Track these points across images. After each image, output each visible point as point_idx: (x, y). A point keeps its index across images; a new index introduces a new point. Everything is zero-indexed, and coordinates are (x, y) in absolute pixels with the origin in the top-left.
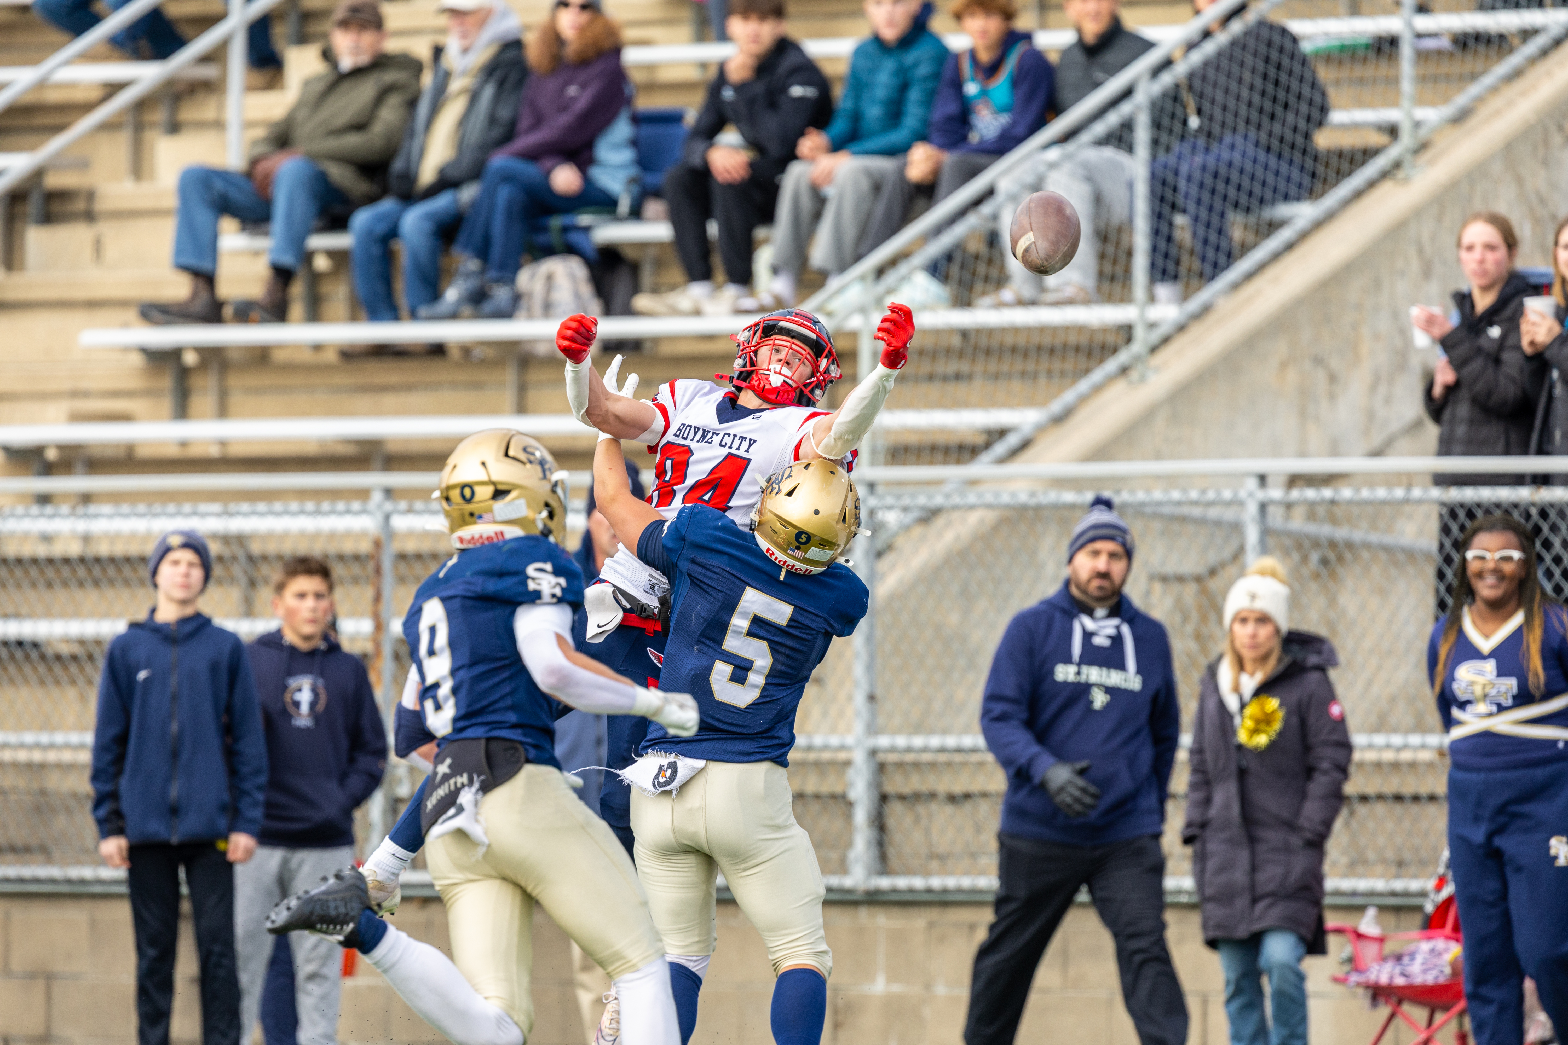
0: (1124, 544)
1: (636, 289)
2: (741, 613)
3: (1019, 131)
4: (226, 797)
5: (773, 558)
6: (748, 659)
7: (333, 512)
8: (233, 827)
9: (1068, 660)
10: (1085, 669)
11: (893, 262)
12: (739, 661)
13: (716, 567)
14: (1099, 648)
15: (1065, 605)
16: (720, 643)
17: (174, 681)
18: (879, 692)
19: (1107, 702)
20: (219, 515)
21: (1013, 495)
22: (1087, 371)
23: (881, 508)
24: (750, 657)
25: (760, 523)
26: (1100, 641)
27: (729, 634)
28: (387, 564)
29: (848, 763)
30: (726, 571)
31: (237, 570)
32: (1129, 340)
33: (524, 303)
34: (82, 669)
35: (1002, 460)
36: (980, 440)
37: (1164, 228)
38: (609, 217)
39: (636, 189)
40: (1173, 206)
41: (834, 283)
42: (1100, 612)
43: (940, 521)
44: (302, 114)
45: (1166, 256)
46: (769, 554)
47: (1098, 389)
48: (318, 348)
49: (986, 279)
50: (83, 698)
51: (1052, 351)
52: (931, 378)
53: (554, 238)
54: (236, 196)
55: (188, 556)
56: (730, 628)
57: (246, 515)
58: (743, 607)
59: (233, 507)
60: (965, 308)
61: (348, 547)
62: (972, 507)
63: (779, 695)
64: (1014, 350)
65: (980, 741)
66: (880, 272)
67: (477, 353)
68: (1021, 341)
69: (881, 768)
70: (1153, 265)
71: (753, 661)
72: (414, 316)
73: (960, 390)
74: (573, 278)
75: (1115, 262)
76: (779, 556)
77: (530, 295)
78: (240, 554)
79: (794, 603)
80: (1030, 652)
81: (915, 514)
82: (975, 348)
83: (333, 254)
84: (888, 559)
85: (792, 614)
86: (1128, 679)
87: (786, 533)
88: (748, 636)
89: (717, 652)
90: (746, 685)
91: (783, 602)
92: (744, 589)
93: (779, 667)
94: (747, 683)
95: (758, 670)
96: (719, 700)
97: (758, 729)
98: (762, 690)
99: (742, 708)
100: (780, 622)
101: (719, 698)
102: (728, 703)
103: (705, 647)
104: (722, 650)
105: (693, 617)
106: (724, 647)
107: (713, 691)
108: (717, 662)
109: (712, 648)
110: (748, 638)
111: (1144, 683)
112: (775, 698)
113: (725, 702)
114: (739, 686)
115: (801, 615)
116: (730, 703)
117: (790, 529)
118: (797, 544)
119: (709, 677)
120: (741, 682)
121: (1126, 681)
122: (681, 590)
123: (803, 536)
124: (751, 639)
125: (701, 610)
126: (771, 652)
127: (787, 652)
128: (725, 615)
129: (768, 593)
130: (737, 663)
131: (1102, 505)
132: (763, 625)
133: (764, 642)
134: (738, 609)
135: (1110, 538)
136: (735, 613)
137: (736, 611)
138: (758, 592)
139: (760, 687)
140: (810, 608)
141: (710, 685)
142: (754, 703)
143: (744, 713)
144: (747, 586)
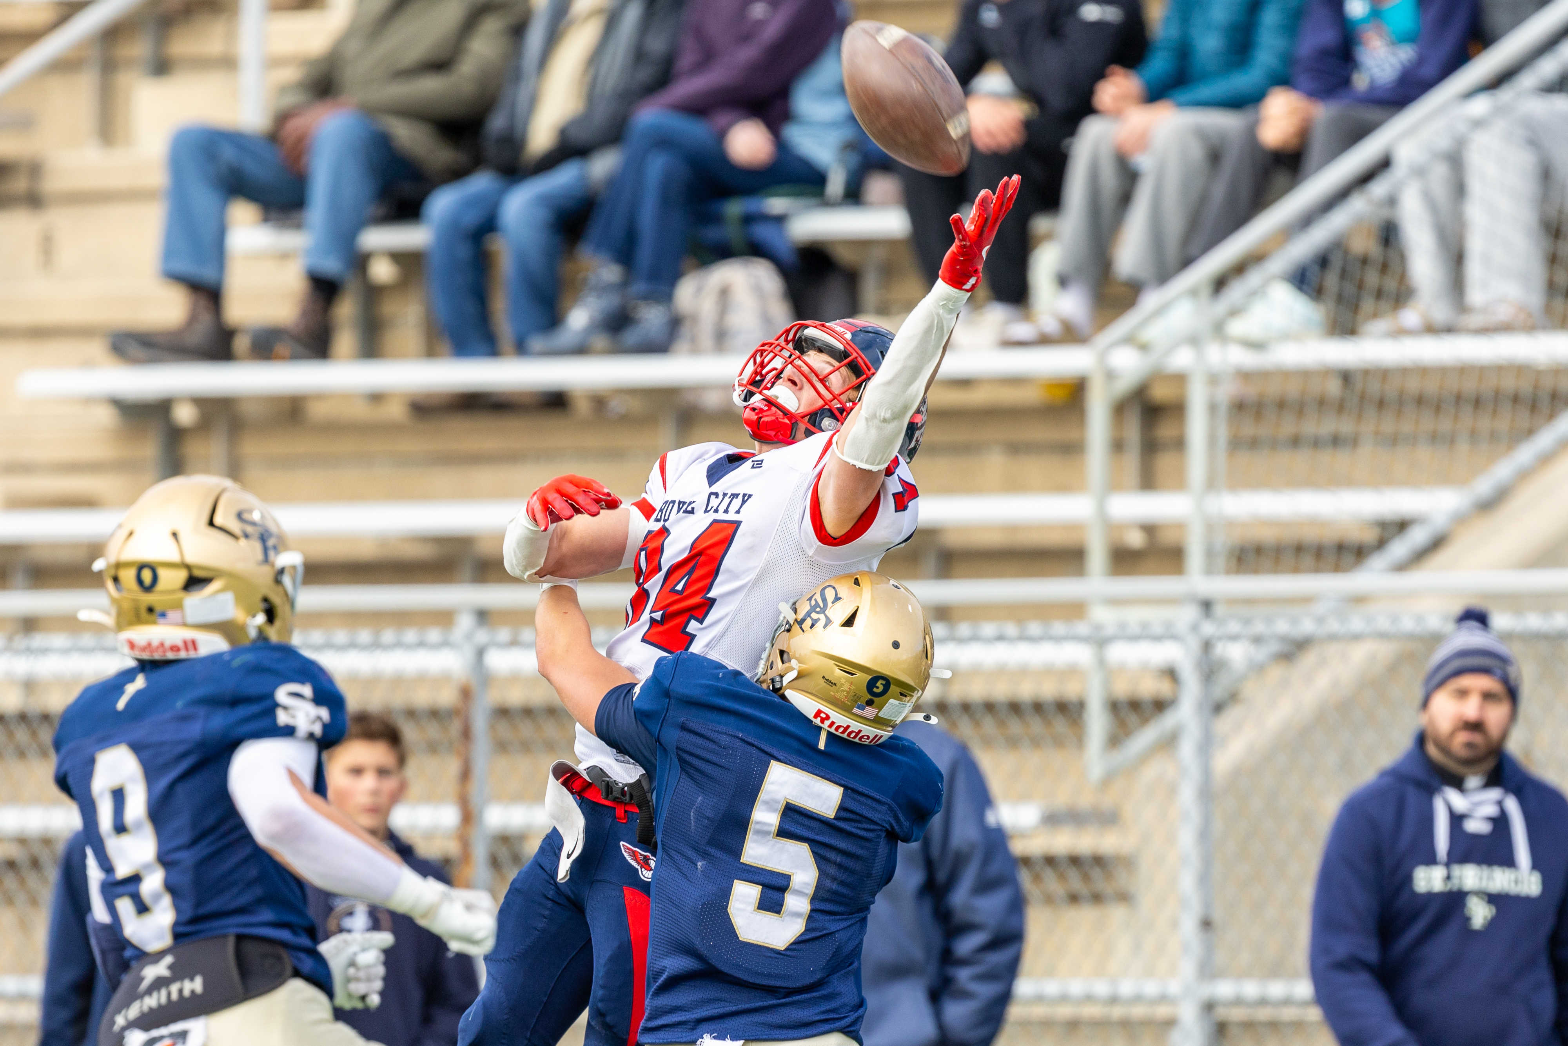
0: (1505, 680)
2: (766, 803)
3: (1428, 71)
5: (826, 724)
6: (783, 874)
7: (398, 645)
9: (1431, 860)
10: (1457, 870)
11: (1240, 268)
12: (768, 878)
13: (718, 733)
14: (1476, 837)
15: (1420, 773)
16: (737, 852)
18: (1217, 916)
19: (1492, 916)
21: (1419, 619)
22: (1530, 432)
23: (1220, 638)
24: (785, 869)
26: (1476, 826)
27: (750, 836)
28: (480, 722)
29: (1170, 1023)
30: (735, 738)
33: (685, 330)
34: (22, 882)
35: (1402, 567)
36: (1369, 536)
38: (813, 201)
39: (854, 159)
41: (1151, 300)
42: (1473, 781)
43: (1309, 659)
44: (353, 47)
46: (817, 718)
48: (376, 398)
49: (1379, 294)
50: (24, 925)
51: (1477, 403)
52: (1295, 442)
53: (731, 232)
54: (254, 169)
56: (752, 827)
58: (771, 793)
60: (1348, 336)
61: (422, 698)
62: (1356, 638)
63: (833, 927)
64: (1420, 401)
66: (1220, 284)
67: (617, 405)
68: (1431, 387)
69: (1221, 1029)
71: (790, 876)
72: (521, 349)
73: (1341, 460)
74: (758, 290)
76: (838, 718)
77: (694, 318)
79: (843, 783)
81: (1273, 647)
82: (1363, 398)
83: (399, 257)
84: (1232, 715)
85: (842, 800)
86: (1520, 879)
87: (852, 682)
88: (778, 838)
89: (736, 864)
90: (783, 914)
91: (828, 782)
92: (767, 766)
93: (828, 883)
94: (784, 911)
95: (799, 889)
96: (745, 940)
97: (808, 981)
98: (807, 920)
99: (781, 950)
100: (825, 811)
101: (746, 937)
102: (759, 943)
103: (716, 858)
104: (742, 863)
105: (692, 818)
106: (744, 857)
107: (735, 927)
108: (736, 882)
109: (727, 859)
110: (779, 839)
111: (1545, 883)
112: (828, 932)
113: (755, 943)
114: (773, 917)
115: (856, 800)
116: (762, 944)
117: (859, 674)
118: (870, 697)
119: (727, 907)
120: (775, 910)
121: (1516, 882)
122: (668, 780)
123: (879, 684)
124: (784, 841)
125: (703, 806)
126: (815, 860)
127: (839, 859)
128: (742, 807)
129: (805, 768)
130: (766, 881)
131: (1473, 621)
132: (801, 818)
133: (804, 845)
134: (760, 796)
135: (1484, 671)
136: (756, 802)
137: (759, 800)
138: (789, 768)
139: (804, 916)
140: (868, 791)
141: (730, 919)
142: (797, 940)
143: (784, 957)
144: (772, 760)
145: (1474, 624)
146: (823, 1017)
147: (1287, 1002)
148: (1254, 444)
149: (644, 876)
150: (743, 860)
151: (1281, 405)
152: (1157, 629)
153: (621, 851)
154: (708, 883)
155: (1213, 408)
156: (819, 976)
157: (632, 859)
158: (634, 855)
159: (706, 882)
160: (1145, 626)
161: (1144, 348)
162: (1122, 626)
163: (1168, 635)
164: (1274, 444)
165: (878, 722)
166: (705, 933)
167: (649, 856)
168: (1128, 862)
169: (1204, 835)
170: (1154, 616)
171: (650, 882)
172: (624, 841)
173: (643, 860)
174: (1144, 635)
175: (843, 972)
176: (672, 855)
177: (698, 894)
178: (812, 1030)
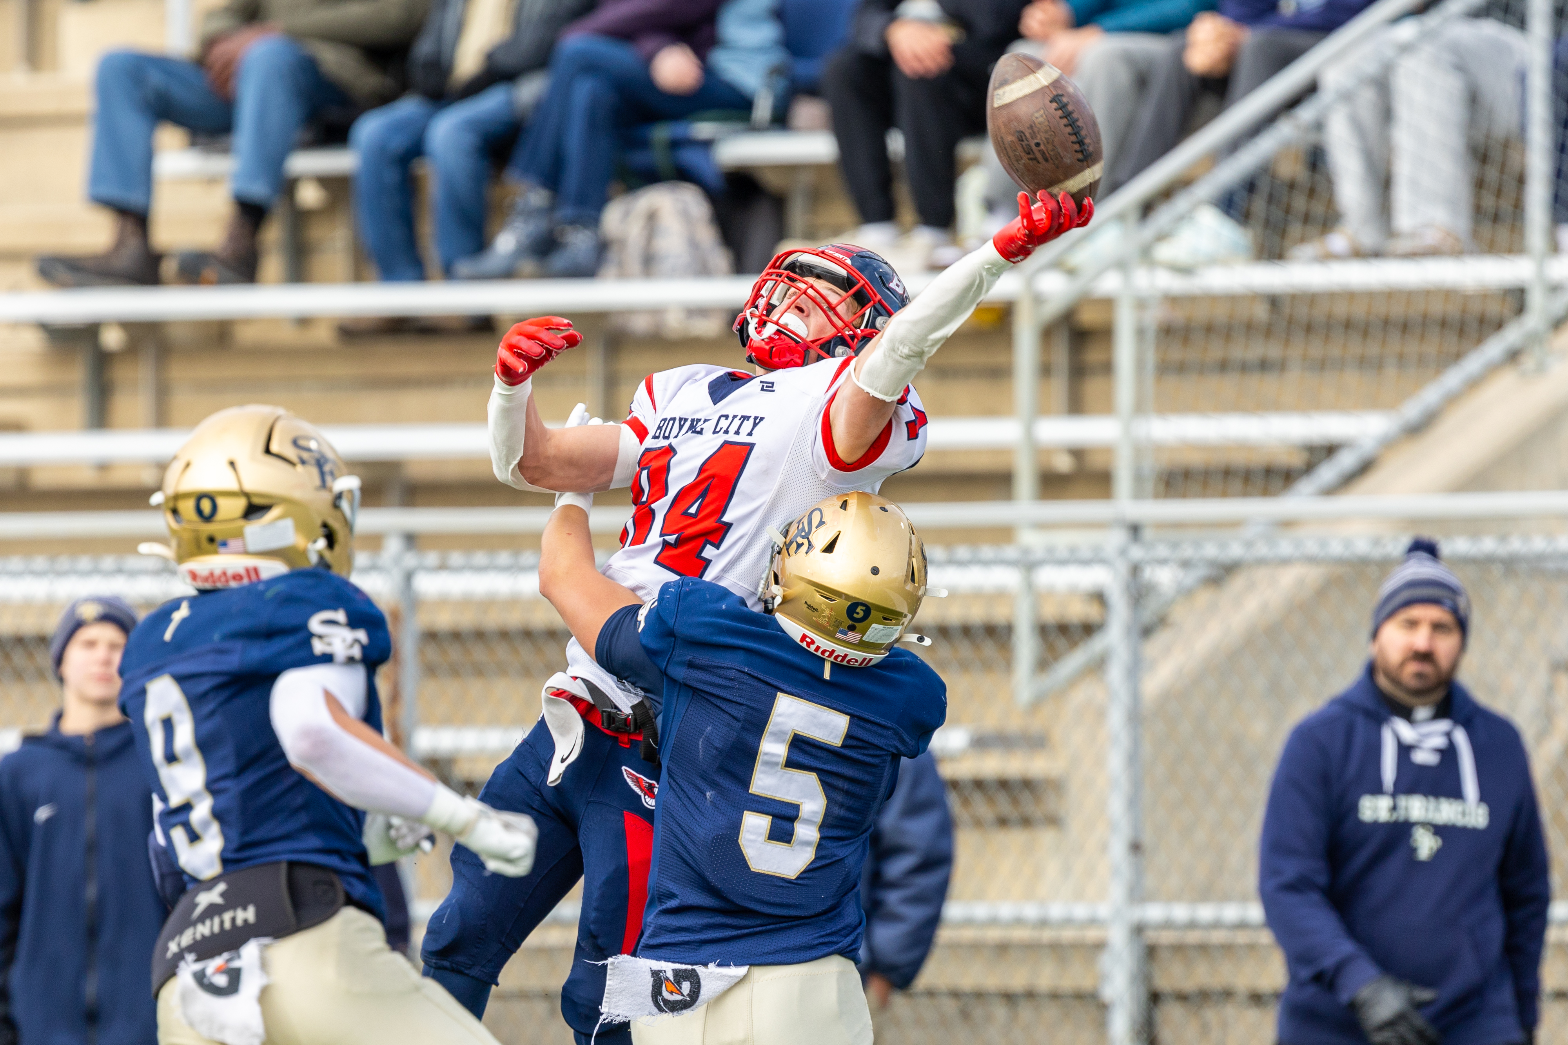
0: (1455, 611)
1: (781, 233)
2: (774, 734)
5: (812, 648)
6: (792, 803)
9: (1377, 789)
10: (1403, 801)
12: (778, 807)
13: (727, 668)
14: (1423, 768)
15: (1369, 703)
16: (745, 782)
17: (89, 823)
18: (1147, 839)
19: (1438, 848)
21: (1348, 543)
22: (1458, 357)
23: (1148, 562)
24: (793, 799)
25: (785, 600)
26: (1424, 757)
27: (758, 767)
29: (1099, 946)
30: (744, 673)
32: (1520, 310)
33: (613, 255)
35: (1330, 491)
36: (1297, 460)
38: (740, 126)
39: (781, 84)
42: (1422, 713)
43: (1237, 583)
46: (804, 643)
47: (1474, 384)
48: (304, 322)
49: (1307, 219)
51: (1405, 327)
52: (1223, 366)
53: (658, 157)
54: (181, 94)
55: (108, 634)
56: (760, 758)
58: (777, 724)
60: (1274, 261)
62: (1285, 562)
63: (841, 853)
64: (1348, 325)
66: (1147, 208)
68: (1359, 311)
69: (1151, 953)
70: (1556, 198)
71: (799, 805)
72: (448, 274)
73: (1268, 385)
74: (685, 215)
75: (1499, 193)
76: (823, 643)
77: (622, 243)
79: (850, 711)
80: (1325, 780)
81: (1201, 572)
82: (1290, 321)
83: (326, 182)
84: (1161, 639)
85: (848, 728)
86: (1467, 811)
87: (832, 608)
88: (787, 768)
89: (745, 795)
90: (793, 844)
91: (835, 711)
92: (773, 698)
93: (836, 810)
94: (794, 841)
95: (808, 818)
96: (757, 871)
97: (820, 908)
98: (817, 848)
99: (792, 880)
100: (832, 740)
101: (757, 868)
102: (770, 873)
103: (724, 788)
104: (750, 793)
105: (700, 747)
106: (752, 788)
107: (746, 858)
108: (746, 814)
109: (736, 789)
110: (787, 770)
111: (1492, 815)
112: (837, 858)
113: (767, 873)
114: (783, 846)
115: (862, 727)
116: (773, 874)
117: (838, 600)
118: (851, 622)
119: (738, 838)
120: (785, 840)
121: (1464, 814)
122: (676, 707)
123: (858, 610)
124: (793, 771)
125: (712, 735)
126: (823, 789)
127: (846, 786)
128: (749, 738)
129: (811, 699)
130: (776, 812)
131: (1422, 552)
132: (809, 749)
133: (812, 775)
134: (768, 728)
135: (1434, 601)
136: (764, 734)
137: (766, 732)
138: (796, 699)
139: (814, 844)
140: (873, 717)
141: (741, 850)
142: (808, 868)
143: (796, 886)
144: (778, 693)
145: (1423, 555)
146: (826, 940)
147: (1216, 925)
148: (1181, 368)
149: (647, 803)
150: (752, 791)
151: (1209, 329)
152: (1086, 554)
153: (623, 776)
154: (719, 814)
155: (1140, 332)
156: (830, 903)
157: (635, 785)
158: (638, 781)
159: (716, 813)
160: (1073, 550)
161: (1071, 272)
162: (1050, 550)
163: (1096, 559)
164: (1202, 369)
165: (863, 645)
166: (716, 865)
167: (654, 785)
168: (1057, 786)
169: (1133, 759)
170: (1083, 540)
171: (653, 810)
172: (626, 766)
173: (647, 788)
174: (1073, 559)
175: (850, 894)
176: (678, 782)
177: (708, 825)
178: (814, 953)
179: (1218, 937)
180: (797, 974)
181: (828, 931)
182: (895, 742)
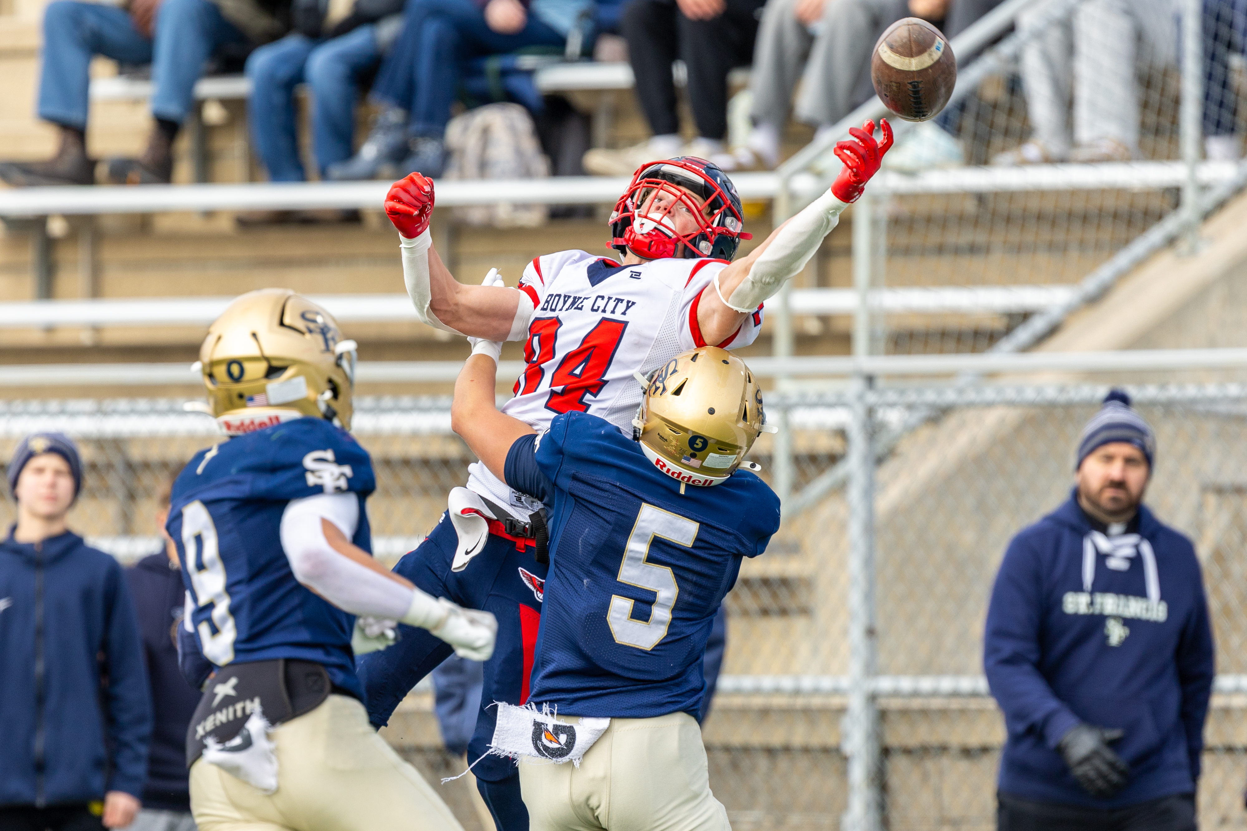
0: (1143, 448)
1: (588, 144)
2: (638, 536)
4: (101, 751)
5: (664, 470)
6: (650, 591)
8: (110, 787)
9: (1078, 588)
10: (1099, 598)
12: (639, 593)
13: (603, 482)
14: (1116, 573)
15: (1074, 520)
16: (614, 573)
17: (38, 612)
18: (880, 625)
19: (1126, 636)
20: (92, 414)
21: (1039, 390)
22: (1127, 242)
23: (880, 406)
24: (652, 587)
25: (645, 431)
26: (1116, 563)
27: (625, 561)
29: (842, 711)
30: (616, 486)
31: (113, 480)
32: (1177, 204)
35: (1026, 349)
36: (999, 325)
37: (1219, 70)
38: (556, 58)
39: (589, 25)
40: (1230, 46)
42: (1116, 528)
43: (952, 422)
45: (1221, 104)
46: (659, 466)
47: (1140, 263)
48: (209, 214)
49: (1007, 132)
51: (1085, 218)
52: (940, 250)
53: (491, 83)
54: (112, 33)
55: (54, 462)
56: (626, 554)
57: (124, 414)
58: (641, 528)
59: (108, 404)
60: (981, 166)
62: (989, 405)
63: (688, 631)
64: (1040, 217)
65: (982, 684)
68: (1049, 206)
69: (882, 716)
70: (1205, 116)
71: (656, 592)
72: (324, 176)
73: (976, 264)
74: (512, 129)
75: (1159, 112)
76: (672, 467)
77: (462, 151)
78: (117, 460)
79: (699, 519)
80: (1037, 579)
81: (923, 413)
82: (994, 214)
83: (227, 103)
84: (890, 467)
85: (698, 533)
86: (1150, 608)
87: (677, 439)
88: (647, 563)
89: (613, 582)
90: (650, 622)
91: (688, 519)
92: (639, 507)
93: (686, 597)
94: (651, 620)
95: (663, 603)
96: (620, 643)
97: (669, 675)
98: (669, 626)
99: (648, 651)
100: (684, 542)
101: (621, 640)
102: (631, 645)
103: (597, 577)
104: (618, 581)
105: (580, 544)
106: (619, 577)
107: (612, 632)
108: (614, 597)
109: (607, 578)
110: (648, 564)
111: (1170, 611)
112: (685, 635)
113: (628, 645)
114: (642, 624)
115: (709, 533)
116: (633, 646)
117: (682, 433)
118: (692, 451)
119: (606, 616)
120: (644, 619)
121: (1148, 610)
122: (564, 512)
123: (698, 441)
124: (652, 565)
125: (589, 535)
126: (676, 580)
127: (695, 578)
128: (619, 538)
129: (669, 509)
130: (638, 596)
131: (1117, 401)
132: (665, 548)
133: (667, 569)
134: (634, 531)
135: (1126, 440)
136: (630, 535)
137: (632, 534)
138: (656, 508)
139: (667, 623)
140: (719, 525)
141: (609, 626)
142: (661, 642)
143: (651, 656)
144: (643, 503)
145: (1118, 403)
146: (673, 699)
147: (935, 694)
148: (907, 251)
149: (538, 597)
150: (619, 579)
151: (929, 220)
152: (831, 398)
153: (520, 575)
154: (592, 596)
155: (874, 223)
156: (677, 671)
157: (529, 583)
158: (531, 580)
159: (590, 595)
160: (821, 396)
161: (819, 175)
162: (803, 396)
163: (839, 403)
164: (923, 252)
165: (703, 470)
166: (588, 637)
167: (543, 582)
168: (808, 583)
169: (869, 562)
170: (829, 387)
171: (543, 602)
172: (522, 567)
173: (539, 585)
174: (820, 403)
175: (693, 665)
176: (563, 571)
177: (583, 605)
178: (663, 710)
179: (936, 703)
180: (648, 726)
181: (675, 693)
182: (735, 545)
